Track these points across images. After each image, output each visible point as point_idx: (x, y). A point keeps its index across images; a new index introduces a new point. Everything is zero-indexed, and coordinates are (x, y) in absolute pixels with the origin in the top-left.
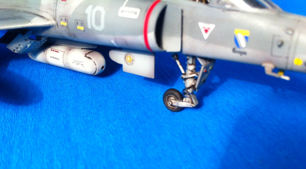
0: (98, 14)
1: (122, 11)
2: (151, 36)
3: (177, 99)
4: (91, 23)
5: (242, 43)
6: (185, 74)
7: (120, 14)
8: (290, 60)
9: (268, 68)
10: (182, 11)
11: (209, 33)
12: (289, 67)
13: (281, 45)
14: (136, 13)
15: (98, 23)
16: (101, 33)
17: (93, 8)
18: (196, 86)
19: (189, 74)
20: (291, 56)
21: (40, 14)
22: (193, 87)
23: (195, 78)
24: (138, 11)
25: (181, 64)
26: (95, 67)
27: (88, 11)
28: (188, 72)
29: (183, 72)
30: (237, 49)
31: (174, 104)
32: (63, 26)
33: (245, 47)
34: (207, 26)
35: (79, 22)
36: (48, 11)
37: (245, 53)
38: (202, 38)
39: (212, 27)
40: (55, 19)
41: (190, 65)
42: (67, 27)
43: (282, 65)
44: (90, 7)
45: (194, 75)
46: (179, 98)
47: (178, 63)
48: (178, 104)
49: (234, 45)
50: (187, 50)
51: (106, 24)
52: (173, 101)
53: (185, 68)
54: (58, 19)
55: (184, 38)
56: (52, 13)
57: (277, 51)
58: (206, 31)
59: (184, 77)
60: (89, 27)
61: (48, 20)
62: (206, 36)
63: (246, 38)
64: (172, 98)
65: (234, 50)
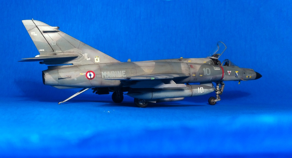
0: (208, 70)
1: (215, 69)
5: (237, 74)
8: (246, 77)
13: (244, 73)
15: (208, 73)
16: (208, 76)
17: (205, 69)
21: (182, 73)
32: (193, 76)
39: (231, 71)
40: (190, 74)
51: (211, 73)
56: (188, 72)
60: (205, 74)
63: (238, 73)
65: (236, 77)
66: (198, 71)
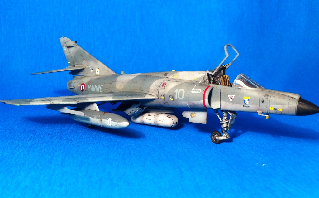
0: (181, 92)
1: (193, 91)
2: (206, 100)
3: (218, 136)
4: (177, 96)
5: (247, 102)
6: (222, 122)
7: (192, 92)
8: (268, 108)
9: (260, 113)
10: (220, 90)
11: (232, 99)
12: (268, 112)
13: (263, 102)
14: (199, 91)
15: (181, 96)
16: (181, 101)
17: (178, 90)
18: (228, 127)
19: (224, 121)
20: (268, 106)
21: (149, 93)
22: (226, 127)
23: (227, 123)
24: (200, 90)
25: (220, 117)
26: (173, 122)
27: (176, 91)
28: (224, 120)
29: (221, 121)
30: (245, 105)
31: (217, 139)
32: (161, 99)
33: (249, 104)
34: (231, 96)
35: (171, 97)
36: (154, 92)
37: (249, 107)
38: (229, 101)
39: (234, 96)
40: (157, 96)
41: (224, 116)
42: (164, 99)
43: (266, 111)
44: (177, 89)
45: (227, 121)
46: (220, 135)
47: (218, 116)
48: (219, 138)
49: (244, 104)
50: (223, 107)
51: (185, 96)
52: (216, 137)
53: (222, 119)
54: (159, 95)
55: (221, 102)
56: (156, 93)
57: (262, 105)
58: (231, 98)
59: (222, 123)
60: (176, 98)
61: (154, 96)
62: (231, 100)
63: (249, 100)
64: (216, 136)
66: (168, 92)
